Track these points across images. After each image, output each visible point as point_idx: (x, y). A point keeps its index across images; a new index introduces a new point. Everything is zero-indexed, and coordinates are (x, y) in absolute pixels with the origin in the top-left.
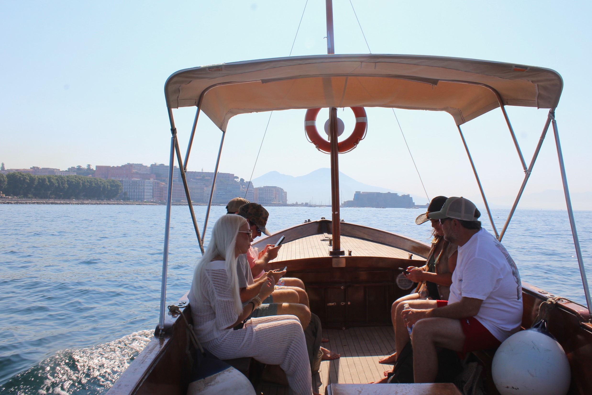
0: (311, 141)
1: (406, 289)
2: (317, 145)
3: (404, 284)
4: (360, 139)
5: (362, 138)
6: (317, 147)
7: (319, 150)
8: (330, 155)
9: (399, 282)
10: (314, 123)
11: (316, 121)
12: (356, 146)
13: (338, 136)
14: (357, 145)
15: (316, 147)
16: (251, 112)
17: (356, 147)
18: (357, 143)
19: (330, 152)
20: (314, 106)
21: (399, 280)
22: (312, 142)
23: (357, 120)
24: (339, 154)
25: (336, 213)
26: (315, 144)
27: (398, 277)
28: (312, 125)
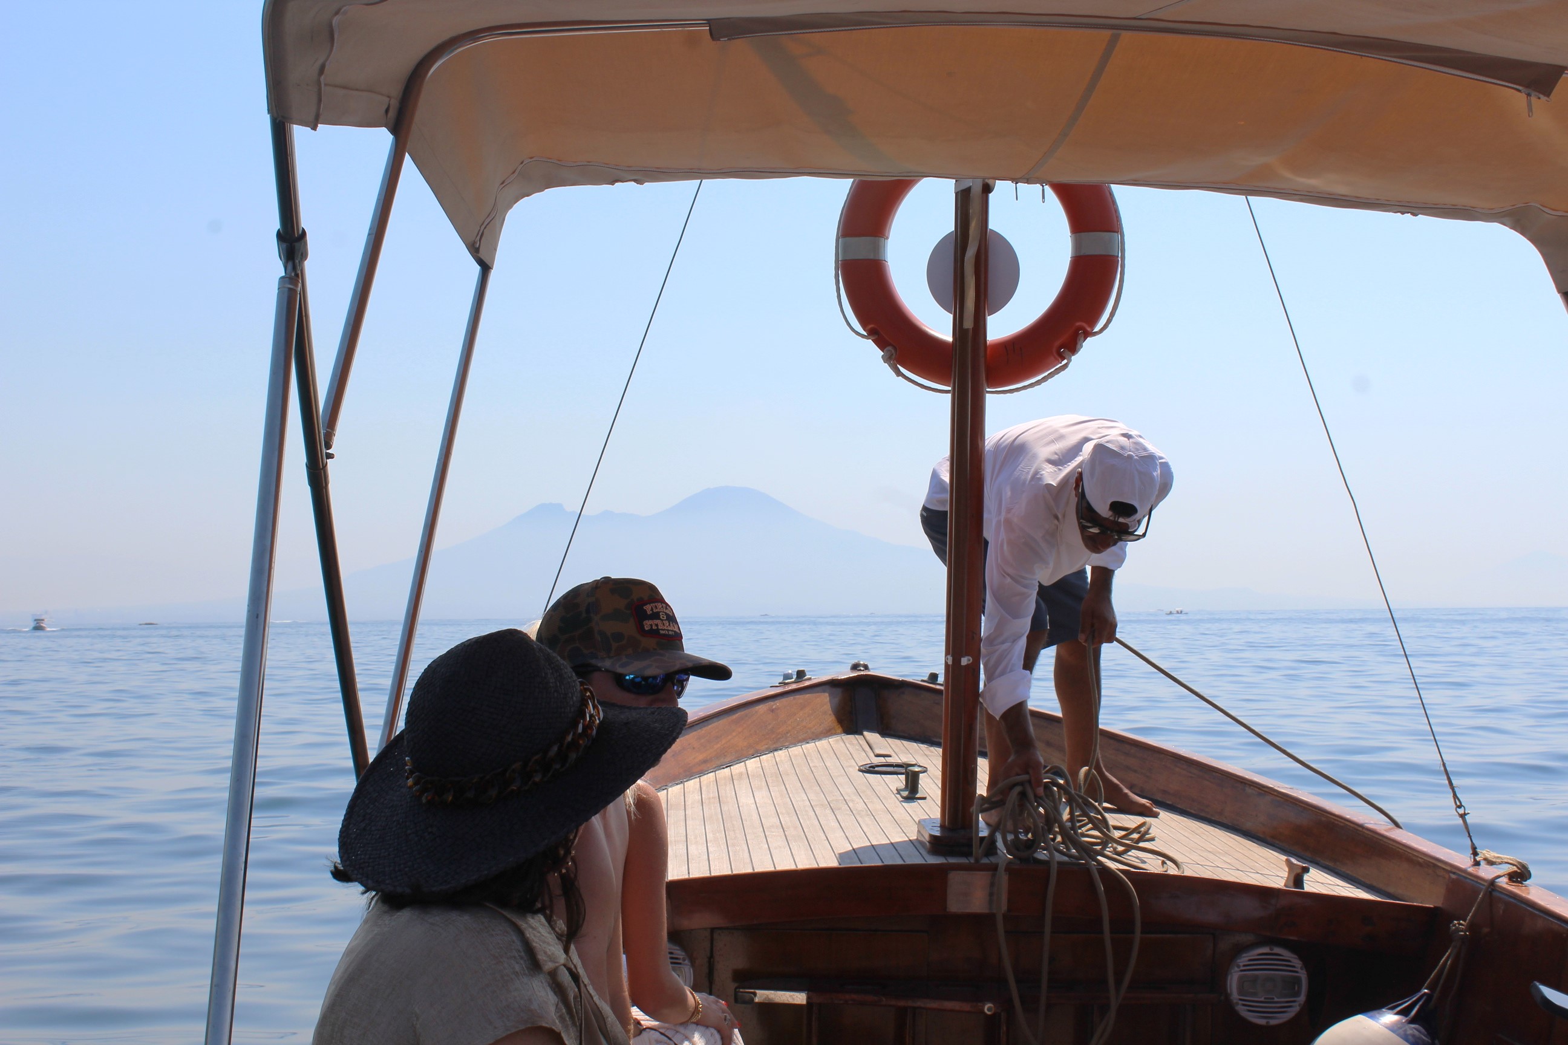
0: (864, 327)
1: (1273, 1022)
2: (889, 348)
3: (1262, 999)
4: (1089, 329)
5: (1097, 329)
6: (887, 359)
7: (899, 373)
8: (949, 396)
9: (1241, 991)
10: (878, 249)
11: (887, 238)
12: (1065, 362)
13: (989, 315)
14: (1073, 357)
15: (883, 357)
16: (612, 183)
17: (1065, 366)
18: (1073, 347)
19: (950, 386)
20: (882, 170)
21: (1242, 981)
22: (865, 334)
23: (1077, 245)
24: (988, 395)
25: (965, 661)
26: (881, 343)
27: (1238, 966)
28: (872, 257)
